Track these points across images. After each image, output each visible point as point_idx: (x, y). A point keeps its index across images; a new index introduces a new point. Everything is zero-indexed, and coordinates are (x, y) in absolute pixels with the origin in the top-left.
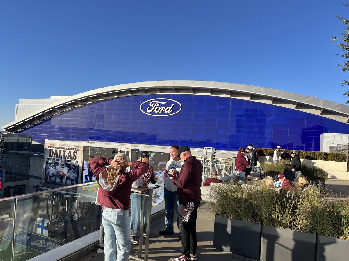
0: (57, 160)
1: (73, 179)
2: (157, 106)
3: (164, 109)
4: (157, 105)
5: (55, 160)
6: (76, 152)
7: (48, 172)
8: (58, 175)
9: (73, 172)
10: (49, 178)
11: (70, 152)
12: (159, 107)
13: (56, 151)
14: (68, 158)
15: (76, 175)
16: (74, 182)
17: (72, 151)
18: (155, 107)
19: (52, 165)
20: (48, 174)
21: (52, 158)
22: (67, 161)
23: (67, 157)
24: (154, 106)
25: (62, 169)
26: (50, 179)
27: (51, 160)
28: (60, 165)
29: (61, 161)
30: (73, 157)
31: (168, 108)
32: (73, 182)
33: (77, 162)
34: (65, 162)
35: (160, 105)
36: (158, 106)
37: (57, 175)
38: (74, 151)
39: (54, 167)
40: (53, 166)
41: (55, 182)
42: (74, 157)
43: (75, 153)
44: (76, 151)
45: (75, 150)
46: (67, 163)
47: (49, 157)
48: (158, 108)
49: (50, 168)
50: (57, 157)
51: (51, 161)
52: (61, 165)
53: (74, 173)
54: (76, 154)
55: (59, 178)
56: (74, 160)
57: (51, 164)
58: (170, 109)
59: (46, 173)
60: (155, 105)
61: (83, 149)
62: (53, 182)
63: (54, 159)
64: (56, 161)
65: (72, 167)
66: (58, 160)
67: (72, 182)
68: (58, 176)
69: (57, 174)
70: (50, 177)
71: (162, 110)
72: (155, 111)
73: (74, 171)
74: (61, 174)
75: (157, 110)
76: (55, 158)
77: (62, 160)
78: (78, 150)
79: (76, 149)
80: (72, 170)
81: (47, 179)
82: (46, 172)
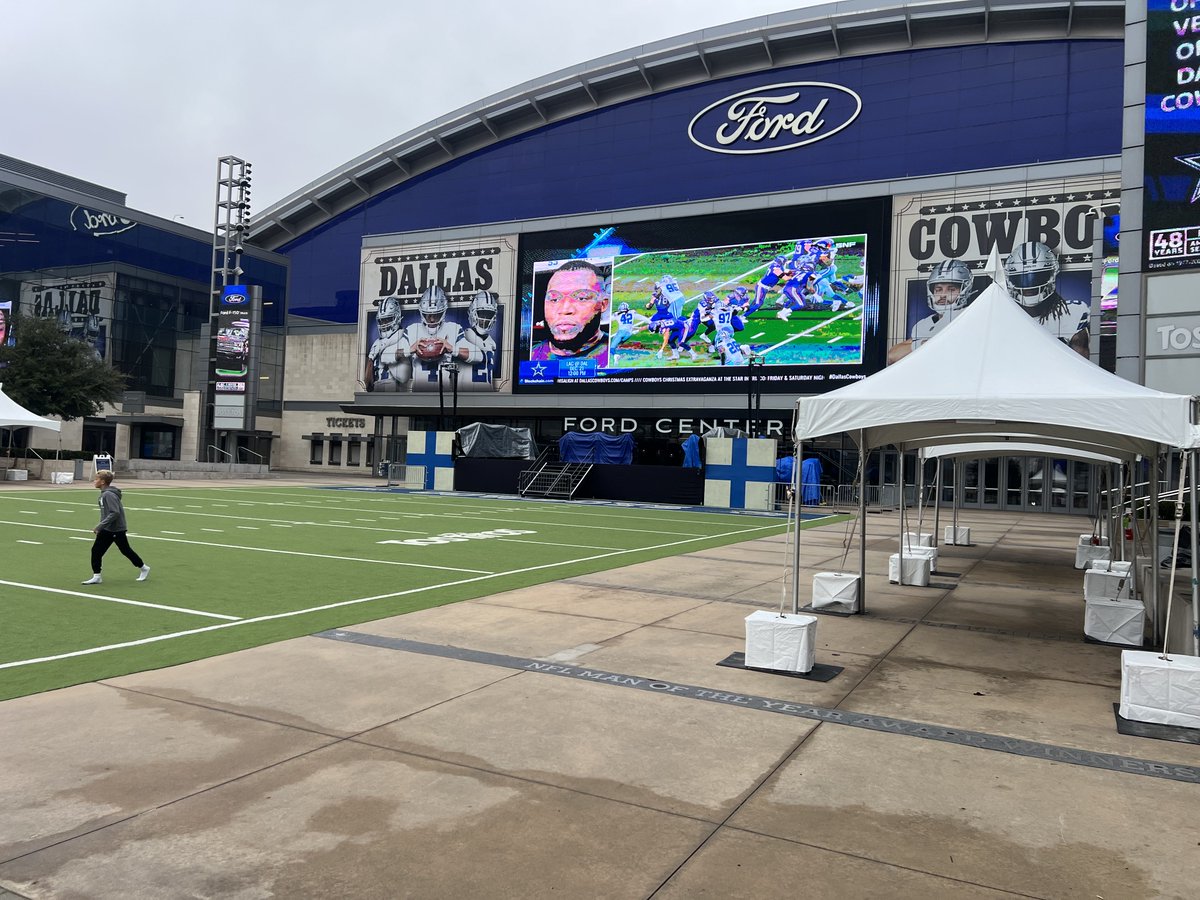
0: (411, 301)
1: (481, 359)
2: (759, 117)
3: (787, 123)
4: (757, 111)
5: (404, 303)
6: (489, 263)
7: (376, 352)
8: (419, 355)
9: (478, 334)
10: (381, 372)
11: (464, 266)
12: (767, 120)
13: (408, 270)
14: (457, 288)
15: (490, 344)
16: (486, 371)
17: (473, 261)
18: (753, 120)
19: (394, 322)
20: (378, 357)
21: (392, 299)
22: (452, 299)
23: (453, 284)
24: (747, 119)
25: (433, 330)
26: (385, 376)
27: (390, 306)
28: (424, 320)
29: (427, 303)
30: (477, 280)
31: (807, 117)
32: (480, 372)
33: (495, 296)
34: (446, 302)
35: (772, 110)
36: (761, 113)
37: (415, 356)
38: (478, 258)
39: (400, 328)
40: (396, 327)
41: (406, 382)
42: (483, 281)
43: (485, 267)
44: (487, 257)
45: (485, 254)
46: (455, 305)
47: (380, 298)
48: (764, 123)
49: (384, 334)
50: (412, 290)
51: (388, 311)
52: (429, 317)
53: (484, 337)
54: (490, 267)
55: (423, 364)
56: (480, 290)
57: (390, 319)
58: (812, 118)
59: (370, 356)
60: (751, 114)
61: (516, 247)
62: (398, 382)
63: (402, 302)
64: (408, 307)
65: (476, 317)
66: (418, 303)
67: (475, 371)
68: (417, 360)
69: (416, 352)
70: (386, 367)
71: (782, 128)
72: (752, 134)
73: (481, 331)
74: (431, 348)
75: (758, 131)
76: (402, 297)
77: (433, 298)
78: (497, 251)
79: (488, 252)
80: (474, 330)
81: (376, 377)
82: (367, 355)
